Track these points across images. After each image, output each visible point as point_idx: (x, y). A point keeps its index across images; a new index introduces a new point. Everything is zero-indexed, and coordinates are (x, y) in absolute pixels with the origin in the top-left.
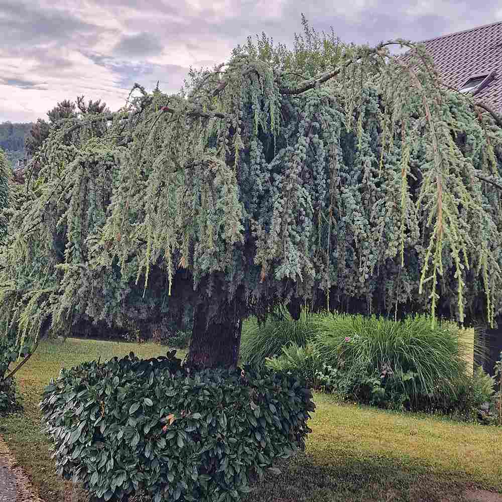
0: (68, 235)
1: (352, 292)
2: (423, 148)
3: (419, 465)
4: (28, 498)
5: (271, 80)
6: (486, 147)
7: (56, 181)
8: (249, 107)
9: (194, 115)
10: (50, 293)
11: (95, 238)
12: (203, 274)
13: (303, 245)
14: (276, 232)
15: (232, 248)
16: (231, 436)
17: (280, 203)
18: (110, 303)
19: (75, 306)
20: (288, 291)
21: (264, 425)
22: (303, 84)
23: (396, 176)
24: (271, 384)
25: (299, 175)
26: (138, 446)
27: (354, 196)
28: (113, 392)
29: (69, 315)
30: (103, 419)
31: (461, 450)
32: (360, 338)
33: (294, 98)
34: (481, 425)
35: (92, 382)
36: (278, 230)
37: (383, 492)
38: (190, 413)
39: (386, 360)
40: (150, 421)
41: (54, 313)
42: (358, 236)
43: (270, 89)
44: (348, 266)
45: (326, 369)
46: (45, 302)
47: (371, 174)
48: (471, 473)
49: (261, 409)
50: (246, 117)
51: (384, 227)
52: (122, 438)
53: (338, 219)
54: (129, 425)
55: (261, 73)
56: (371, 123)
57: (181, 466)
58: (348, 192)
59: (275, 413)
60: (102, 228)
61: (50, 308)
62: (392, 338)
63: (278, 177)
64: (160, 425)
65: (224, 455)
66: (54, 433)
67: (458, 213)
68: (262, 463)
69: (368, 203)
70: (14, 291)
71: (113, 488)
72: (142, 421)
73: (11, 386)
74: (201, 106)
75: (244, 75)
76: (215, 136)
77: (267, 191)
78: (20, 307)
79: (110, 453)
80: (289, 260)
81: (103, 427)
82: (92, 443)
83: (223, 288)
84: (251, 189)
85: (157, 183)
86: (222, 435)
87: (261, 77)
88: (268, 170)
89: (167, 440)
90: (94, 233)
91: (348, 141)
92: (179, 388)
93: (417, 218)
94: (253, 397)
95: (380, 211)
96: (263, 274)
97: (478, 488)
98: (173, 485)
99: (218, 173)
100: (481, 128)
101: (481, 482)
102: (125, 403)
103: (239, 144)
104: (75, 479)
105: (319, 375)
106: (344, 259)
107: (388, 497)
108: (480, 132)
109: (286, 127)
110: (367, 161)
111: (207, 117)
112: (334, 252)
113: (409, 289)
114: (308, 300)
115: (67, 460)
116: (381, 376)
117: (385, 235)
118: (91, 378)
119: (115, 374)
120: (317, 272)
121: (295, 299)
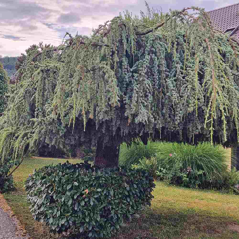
0: (36, 105)
1: (172, 129)
2: (205, 60)
3: (206, 213)
4: (20, 230)
5: (132, 28)
6: (235, 59)
7: (30, 80)
8: (121, 42)
9: (95, 45)
10: (28, 133)
11: (49, 106)
12: (101, 122)
13: (148, 107)
14: (135, 101)
15: (114, 109)
16: (115, 200)
17: (137, 87)
18: (57, 137)
19: (40, 138)
20: (141, 129)
21: (131, 194)
22: (147, 30)
23: (192, 73)
24: (134, 175)
25: (146, 73)
26: (72, 205)
27: (172, 83)
28: (59, 179)
29: (37, 143)
30: (55, 192)
31: (226, 206)
32: (176, 155)
33: (143, 37)
34: (235, 195)
35: (49, 175)
36: (136, 100)
37: (189, 226)
38: (96, 188)
39: (189, 165)
40: (77, 193)
41: (30, 142)
42: (174, 102)
43: (131, 33)
44: (170, 117)
45: (160, 169)
46: (26, 137)
47: (180, 73)
48: (231, 217)
49: (129, 187)
50: (120, 46)
51: (187, 98)
52: (64, 201)
53: (165, 95)
54: (67, 195)
55: (126, 25)
56: (180, 48)
57: (92, 214)
58: (169, 81)
59: (136, 188)
60: (52, 101)
61: (28, 140)
62: (192, 155)
63: (136, 75)
64: (82, 195)
65: (112, 208)
66: (32, 200)
67: (222, 90)
68: (130, 212)
69: (179, 87)
70: (11, 132)
71: (60, 225)
72: (73, 193)
73: (11, 179)
74: (98, 41)
75: (118, 26)
76: (105, 55)
77: (131, 82)
78: (14, 140)
79: (58, 208)
80: (141, 114)
81: (54, 196)
82: (50, 204)
83: (110, 129)
84: (123, 81)
85: (78, 78)
86: (111, 199)
87: (126, 27)
88: (131, 71)
89: (85, 201)
90: (48, 104)
91: (169, 57)
92: (90, 177)
93: (203, 93)
94: (126, 181)
95: (185, 90)
96: (129, 121)
97: (234, 224)
98: (89, 223)
99: (107, 73)
100: (233, 50)
101: (236, 221)
102: (65, 184)
103: (116, 59)
104: (42, 221)
105: (157, 172)
106: (168, 113)
107: (191, 228)
108: (232, 52)
109: (139, 51)
110: (178, 66)
111: (101, 46)
112: (163, 110)
113: (199, 127)
114: (151, 134)
115: (38, 212)
116: (186, 172)
117: (187, 102)
118: (49, 173)
119: (60, 171)
120: (155, 120)
121: (145, 133)
